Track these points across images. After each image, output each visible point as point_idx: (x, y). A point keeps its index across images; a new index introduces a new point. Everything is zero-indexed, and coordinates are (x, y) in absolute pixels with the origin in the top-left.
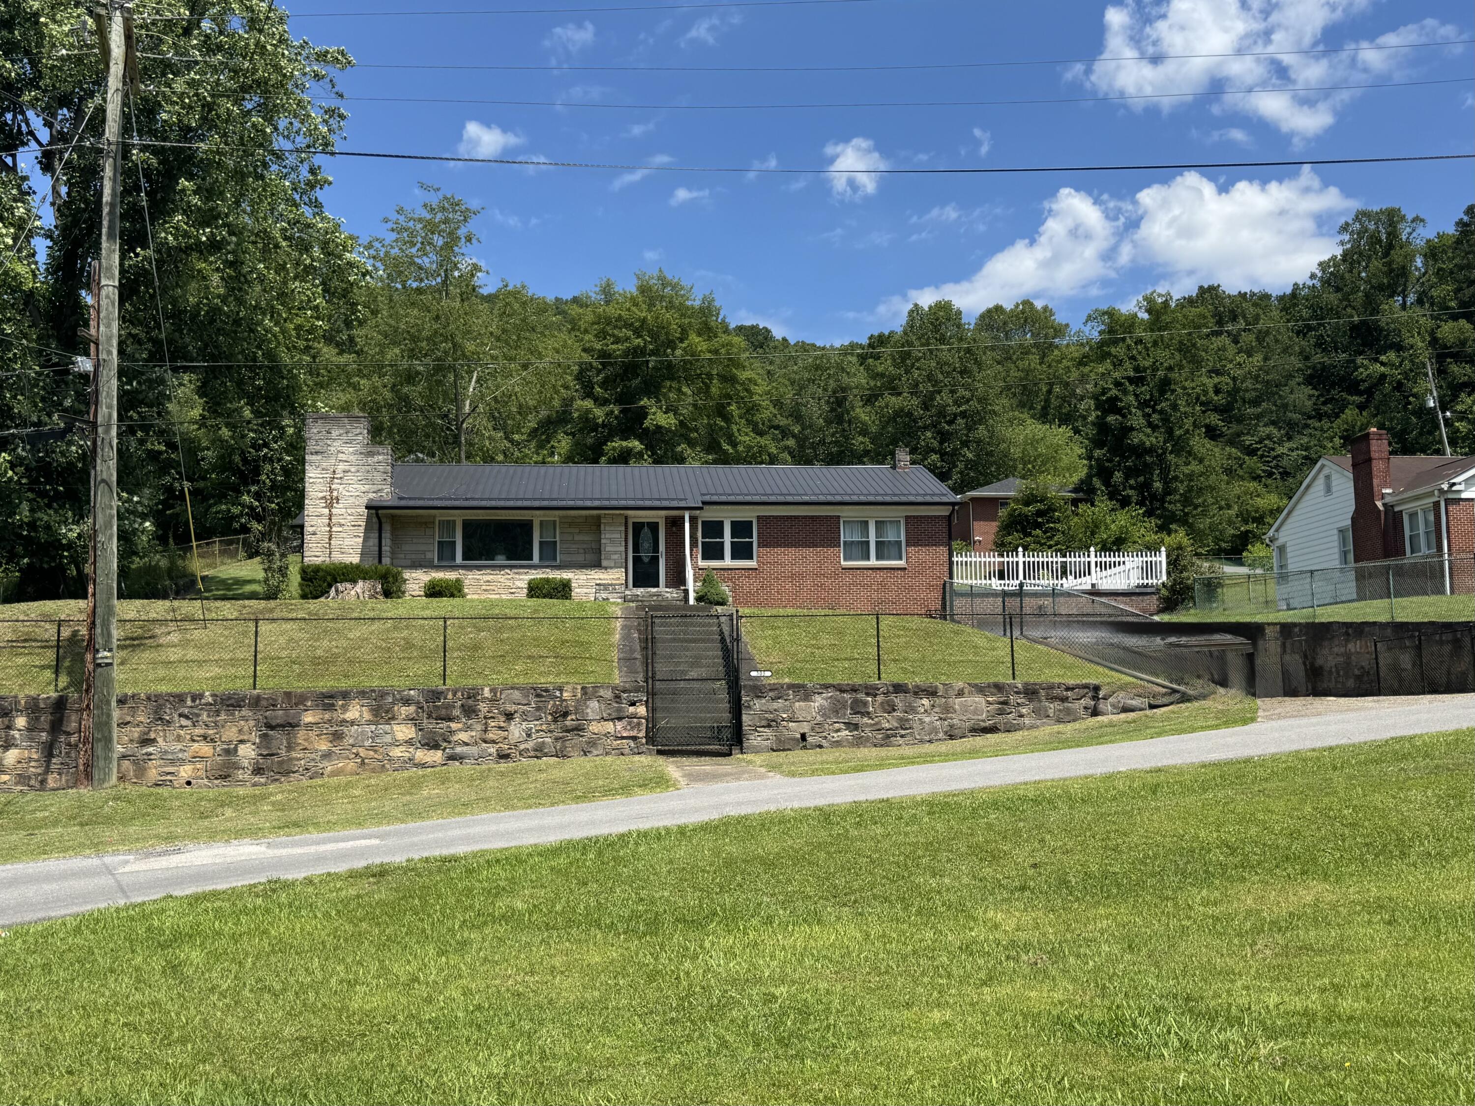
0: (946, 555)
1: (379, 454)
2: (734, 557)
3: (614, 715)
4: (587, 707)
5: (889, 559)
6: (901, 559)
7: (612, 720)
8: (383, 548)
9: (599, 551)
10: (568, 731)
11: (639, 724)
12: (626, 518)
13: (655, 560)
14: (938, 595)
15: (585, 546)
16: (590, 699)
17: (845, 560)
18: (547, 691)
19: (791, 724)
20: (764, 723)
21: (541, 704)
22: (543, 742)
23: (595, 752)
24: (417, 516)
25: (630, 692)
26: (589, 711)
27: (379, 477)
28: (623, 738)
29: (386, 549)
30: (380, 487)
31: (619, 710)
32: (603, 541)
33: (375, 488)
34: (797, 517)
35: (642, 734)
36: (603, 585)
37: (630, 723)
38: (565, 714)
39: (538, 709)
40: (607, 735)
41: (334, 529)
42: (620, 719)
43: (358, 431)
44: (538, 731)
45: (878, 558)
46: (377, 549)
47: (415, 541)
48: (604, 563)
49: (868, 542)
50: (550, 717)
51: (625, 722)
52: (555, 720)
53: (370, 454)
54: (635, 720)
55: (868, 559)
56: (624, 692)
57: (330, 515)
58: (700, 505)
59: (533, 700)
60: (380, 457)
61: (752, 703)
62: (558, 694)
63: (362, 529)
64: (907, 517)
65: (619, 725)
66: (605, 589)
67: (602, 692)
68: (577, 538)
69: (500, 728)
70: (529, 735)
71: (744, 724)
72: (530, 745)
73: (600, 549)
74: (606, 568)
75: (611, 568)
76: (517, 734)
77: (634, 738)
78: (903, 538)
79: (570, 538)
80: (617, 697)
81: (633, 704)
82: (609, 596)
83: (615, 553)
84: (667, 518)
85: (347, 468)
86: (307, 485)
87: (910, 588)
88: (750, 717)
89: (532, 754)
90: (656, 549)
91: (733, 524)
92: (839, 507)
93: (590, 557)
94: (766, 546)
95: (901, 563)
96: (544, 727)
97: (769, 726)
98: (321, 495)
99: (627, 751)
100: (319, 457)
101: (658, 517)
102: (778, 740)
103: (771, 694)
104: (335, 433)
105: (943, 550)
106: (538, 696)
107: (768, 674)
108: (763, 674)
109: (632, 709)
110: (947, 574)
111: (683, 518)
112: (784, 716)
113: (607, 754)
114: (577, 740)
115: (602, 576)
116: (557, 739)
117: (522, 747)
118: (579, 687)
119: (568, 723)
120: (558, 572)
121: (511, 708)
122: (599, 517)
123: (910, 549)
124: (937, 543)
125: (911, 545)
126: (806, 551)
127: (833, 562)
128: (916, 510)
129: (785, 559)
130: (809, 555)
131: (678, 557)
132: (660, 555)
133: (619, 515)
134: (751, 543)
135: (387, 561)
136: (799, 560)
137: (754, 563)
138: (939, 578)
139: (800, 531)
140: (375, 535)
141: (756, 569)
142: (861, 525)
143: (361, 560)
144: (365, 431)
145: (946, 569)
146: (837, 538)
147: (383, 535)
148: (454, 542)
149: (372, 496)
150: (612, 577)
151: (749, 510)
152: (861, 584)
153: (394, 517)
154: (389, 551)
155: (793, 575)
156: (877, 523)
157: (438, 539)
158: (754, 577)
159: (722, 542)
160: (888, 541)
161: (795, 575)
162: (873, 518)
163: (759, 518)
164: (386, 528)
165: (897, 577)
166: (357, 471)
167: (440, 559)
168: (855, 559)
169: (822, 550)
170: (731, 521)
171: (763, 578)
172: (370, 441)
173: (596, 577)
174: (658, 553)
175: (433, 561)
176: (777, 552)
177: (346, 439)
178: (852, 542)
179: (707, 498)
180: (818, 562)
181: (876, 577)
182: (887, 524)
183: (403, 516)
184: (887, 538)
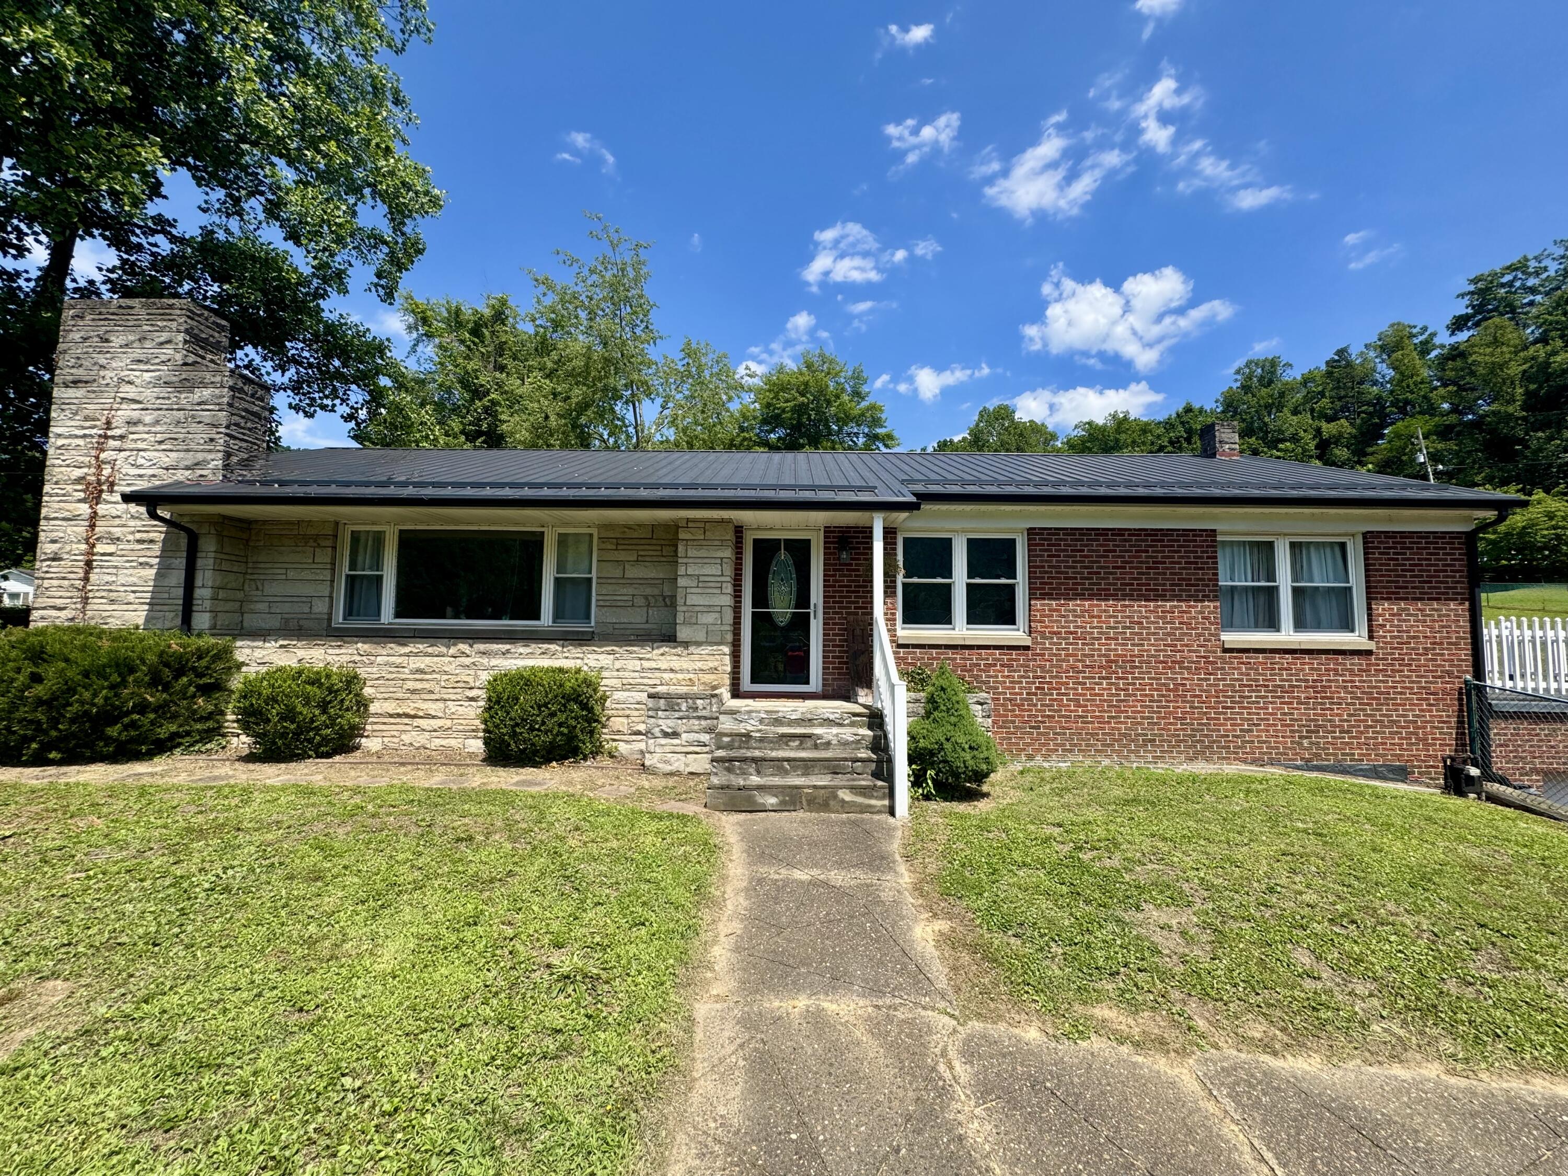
0: (1465, 623)
1: (203, 384)
2: (973, 618)
5: (1318, 626)
6: (1347, 625)
8: (198, 593)
9: (670, 603)
12: (739, 530)
13: (801, 623)
14: (1448, 713)
15: (649, 591)
17: (1226, 629)
24: (299, 523)
27: (200, 434)
29: (202, 593)
30: (200, 456)
32: (681, 582)
33: (190, 458)
34: (1119, 532)
36: (668, 697)
41: (99, 548)
43: (164, 336)
45: (1300, 625)
46: (180, 592)
47: (291, 574)
48: (683, 633)
49: (1273, 592)
53: (187, 385)
55: (1273, 624)
57: (94, 515)
58: (913, 499)
60: (207, 393)
63: (157, 548)
64: (1365, 533)
66: (671, 708)
68: (632, 572)
73: (673, 597)
74: (686, 644)
75: (698, 644)
78: (1356, 583)
79: (618, 573)
82: (681, 726)
83: (709, 609)
84: (828, 530)
85: (136, 415)
86: (51, 451)
87: (1382, 699)
90: (803, 599)
91: (973, 545)
92: (1217, 510)
93: (657, 615)
94: (1049, 596)
95: (1356, 639)
98: (78, 473)
100: (80, 392)
101: (807, 529)
104: (117, 340)
105: (1457, 610)
110: (1467, 666)
111: (867, 532)
115: (676, 663)
120: (575, 651)
122: (674, 528)
123: (1382, 608)
124: (1443, 594)
125: (1383, 599)
126: (1140, 608)
127: (1199, 635)
128: (1390, 520)
129: (1092, 627)
130: (1147, 618)
131: (851, 618)
132: (812, 611)
133: (722, 521)
134: (1011, 589)
135: (201, 620)
136: (1124, 628)
137: (1021, 633)
138: (1450, 674)
139: (1127, 562)
140: (180, 562)
141: (1027, 648)
142: (1256, 550)
143: (148, 620)
144: (181, 337)
145: (1465, 653)
146: (1210, 580)
147: (200, 563)
148: (379, 579)
149: (182, 475)
150: (699, 665)
151: (1012, 515)
152: (1267, 686)
153: (246, 525)
154: (214, 598)
155: (1112, 661)
156: (1293, 545)
157: (346, 570)
158: (1022, 666)
159: (948, 587)
160: (1317, 588)
161: (1116, 662)
162: (1285, 535)
163: (1031, 532)
164: (208, 547)
165: (1351, 670)
166: (157, 422)
167: (349, 612)
168: (1244, 627)
169: (1175, 607)
170: (968, 540)
171: (1042, 667)
172: (191, 358)
173: (664, 666)
174: (809, 607)
175: (330, 620)
176: (1075, 611)
177: (137, 353)
178: (1233, 588)
179: (920, 488)
180: (1168, 634)
181: (1303, 670)
182: (1312, 549)
183: (265, 522)
184: (1312, 581)
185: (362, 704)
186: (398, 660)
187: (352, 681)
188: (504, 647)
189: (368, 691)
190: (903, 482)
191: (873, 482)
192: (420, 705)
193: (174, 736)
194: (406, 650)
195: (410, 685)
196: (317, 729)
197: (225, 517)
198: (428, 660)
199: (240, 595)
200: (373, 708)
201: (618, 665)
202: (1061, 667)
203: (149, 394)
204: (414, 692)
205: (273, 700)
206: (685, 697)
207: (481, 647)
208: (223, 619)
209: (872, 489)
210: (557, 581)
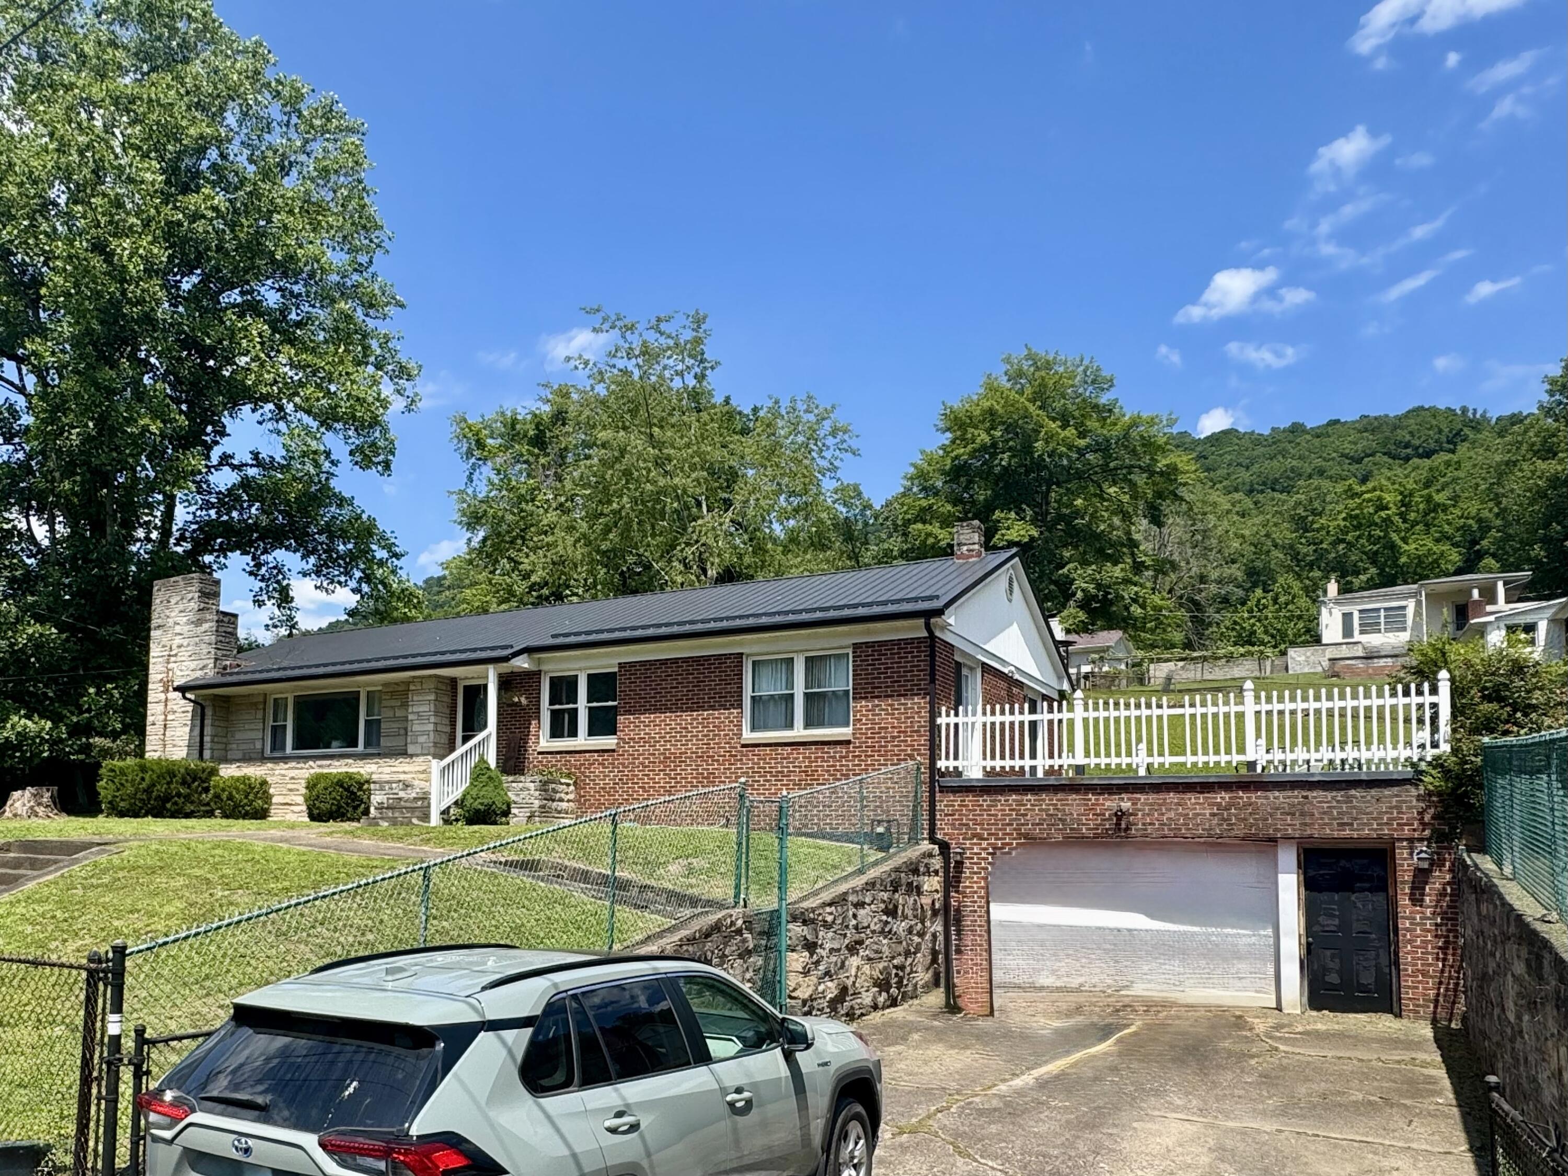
1: (206, 621)
2: (591, 732)
6: (845, 724)
8: (205, 738)
9: (406, 731)
12: (453, 681)
14: (907, 790)
17: (753, 730)
27: (205, 649)
29: (207, 739)
30: (205, 662)
32: (410, 717)
33: (202, 663)
41: (169, 717)
43: (190, 596)
45: (809, 723)
46: (199, 740)
47: (246, 726)
48: (410, 750)
49: (792, 696)
53: (199, 622)
55: (791, 727)
57: (167, 700)
58: (513, 653)
60: (207, 625)
63: (190, 715)
64: (856, 646)
68: (396, 714)
73: (407, 727)
74: (411, 756)
75: (417, 755)
78: (851, 686)
79: (392, 714)
83: (424, 733)
85: (181, 642)
86: (150, 666)
91: (590, 678)
95: (845, 732)
98: (160, 677)
100: (160, 632)
104: (173, 601)
105: (920, 703)
115: (407, 768)
120: (361, 763)
122: (407, 684)
123: (860, 705)
126: (687, 717)
127: (725, 735)
129: (654, 732)
130: (691, 724)
131: (511, 735)
133: (430, 676)
135: (207, 754)
136: (676, 733)
139: (679, 683)
140: (198, 722)
141: (613, 751)
143: (188, 754)
144: (197, 595)
146: (736, 692)
147: (206, 722)
148: (285, 726)
149: (199, 674)
150: (417, 768)
151: (607, 655)
152: (770, 772)
153: (227, 699)
154: (212, 741)
155: (667, 758)
156: (808, 660)
157: (271, 723)
158: (611, 764)
159: (576, 710)
160: (829, 693)
161: (670, 758)
162: (800, 652)
163: (625, 665)
164: (209, 712)
165: (834, 757)
166: (188, 645)
167: (273, 749)
169: (710, 715)
170: (589, 675)
171: (623, 764)
172: (202, 605)
173: (401, 769)
175: (263, 752)
176: (646, 721)
177: (181, 607)
180: (705, 736)
181: (798, 758)
182: (831, 661)
183: (234, 697)
185: (268, 798)
186: (283, 772)
187: (264, 783)
188: (328, 762)
189: (272, 791)
192: (294, 798)
193: (193, 812)
194: (287, 766)
195: (290, 786)
196: (243, 807)
197: (216, 696)
198: (297, 771)
199: (224, 740)
200: (274, 800)
201: (380, 770)
202: (634, 763)
203: (187, 628)
204: (290, 790)
205: (223, 790)
206: (387, 782)
207: (319, 763)
208: (216, 753)
210: (366, 721)
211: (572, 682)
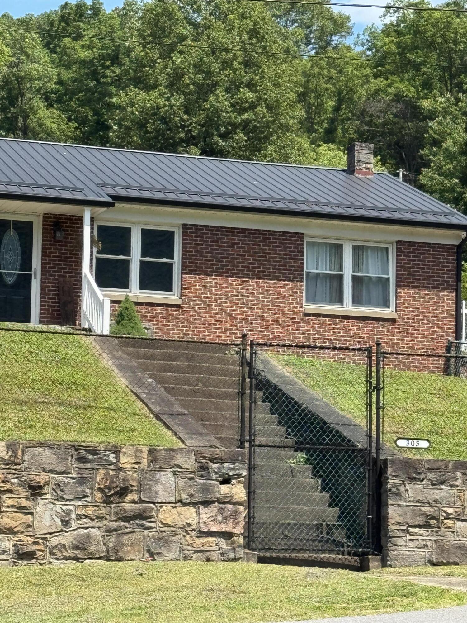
0: (452, 304)
2: (144, 286)
3: (199, 497)
4: (156, 482)
5: (369, 303)
6: (386, 304)
7: (195, 504)
10: (126, 519)
11: (235, 513)
13: (24, 281)
16: (161, 469)
17: (308, 301)
18: (95, 452)
19: (459, 524)
20: (419, 520)
21: (85, 474)
22: (88, 536)
23: (168, 555)
25: (222, 461)
26: (159, 488)
28: (211, 534)
31: (206, 489)
34: (242, 231)
35: (239, 529)
37: (221, 511)
38: (123, 492)
39: (81, 481)
40: (186, 528)
42: (206, 503)
44: (79, 517)
45: (356, 301)
49: (340, 278)
50: (99, 495)
51: (214, 508)
52: (107, 501)
54: (230, 507)
55: (340, 301)
56: (213, 460)
58: (109, 200)
59: (73, 466)
61: (402, 488)
62: (112, 458)
64: (400, 244)
65: (206, 513)
67: (180, 460)
69: (21, 508)
70: (66, 523)
71: (391, 521)
72: (67, 538)
76: (47, 521)
77: (228, 536)
78: (392, 275)
80: (203, 468)
81: (226, 481)
84: (46, 216)
88: (400, 511)
89: (70, 553)
90: (26, 264)
91: (145, 233)
92: (304, 220)
94: (194, 272)
95: (389, 312)
96: (89, 511)
97: (427, 526)
99: (215, 555)
101: (31, 214)
102: (441, 549)
103: (430, 476)
105: (448, 296)
106: (81, 459)
107: (424, 444)
108: (416, 444)
109: (225, 489)
110: (452, 332)
111: (79, 220)
112: (450, 511)
113: (185, 558)
114: (140, 534)
116: (109, 531)
117: (55, 541)
118: (146, 450)
119: (127, 506)
121: (42, 478)
123: (403, 292)
124: (441, 285)
125: (404, 286)
126: (252, 284)
127: (290, 304)
128: (412, 234)
129: (221, 294)
130: (257, 290)
131: (61, 279)
132: (33, 273)
134: (171, 266)
136: (242, 296)
137: (176, 297)
138: (442, 336)
139: (246, 252)
141: (178, 306)
142: (334, 250)
145: (451, 324)
146: (298, 267)
151: (172, 214)
152: (330, 339)
155: (233, 318)
156: (355, 248)
158: (175, 318)
159: (127, 261)
160: (370, 278)
161: (236, 318)
162: (350, 240)
163: (185, 226)
165: (383, 332)
168: (322, 302)
169: (275, 284)
170: (143, 230)
171: (188, 320)
174: (30, 270)
176: (211, 283)
178: (318, 274)
179: (111, 191)
180: (271, 302)
181: (353, 330)
182: (369, 252)
184: (368, 273)
190: (98, 185)
191: (79, 185)
202: (200, 320)
209: (80, 190)
211: (125, 233)
